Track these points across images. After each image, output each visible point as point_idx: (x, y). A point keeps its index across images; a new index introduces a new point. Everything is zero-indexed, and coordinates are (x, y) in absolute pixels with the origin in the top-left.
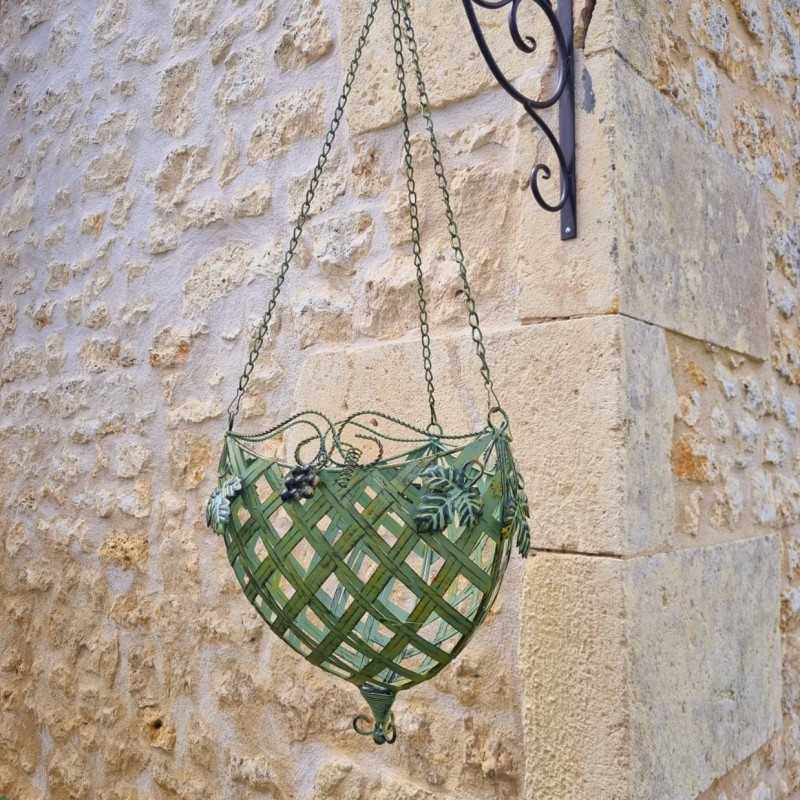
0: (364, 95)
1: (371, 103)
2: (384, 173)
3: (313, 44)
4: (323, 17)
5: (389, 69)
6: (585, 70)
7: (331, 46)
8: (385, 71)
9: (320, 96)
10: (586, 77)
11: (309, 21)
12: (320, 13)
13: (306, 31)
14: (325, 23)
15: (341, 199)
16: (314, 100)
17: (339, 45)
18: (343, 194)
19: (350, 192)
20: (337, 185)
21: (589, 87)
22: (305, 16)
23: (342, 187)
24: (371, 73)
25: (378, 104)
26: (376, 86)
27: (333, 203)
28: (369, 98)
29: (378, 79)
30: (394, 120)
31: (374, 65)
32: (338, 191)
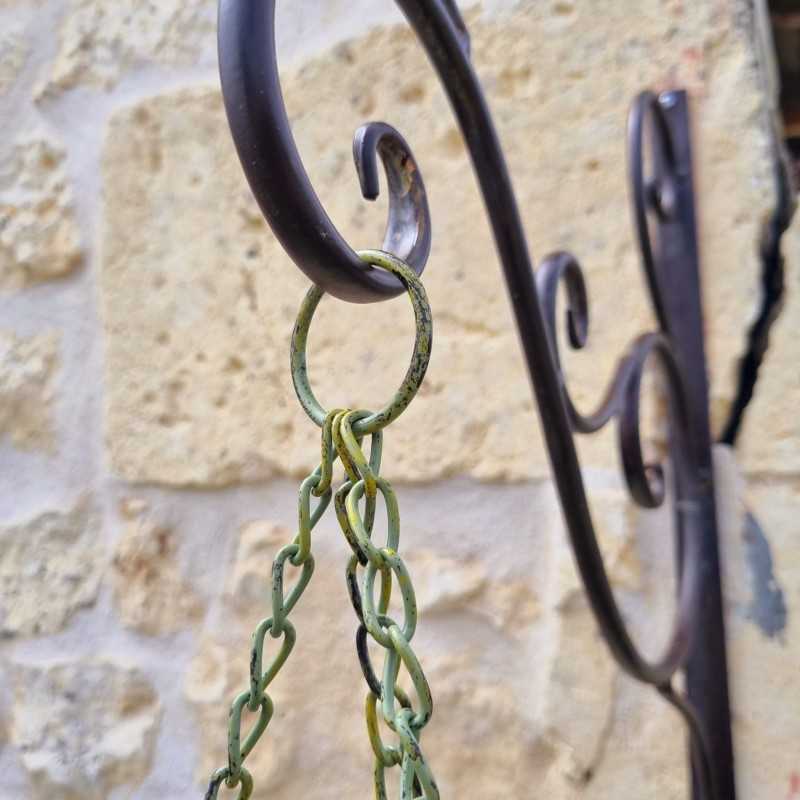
0: (149, 398)
1: (165, 420)
2: (187, 588)
3: (42, 250)
4: (64, 199)
5: (210, 354)
6: (751, 520)
7: (77, 265)
8: (200, 357)
9: (51, 361)
10: (754, 533)
11: (35, 197)
12: (59, 188)
13: (26, 219)
14: (68, 212)
15: (83, 616)
16: (35, 366)
17: (96, 267)
18: (89, 605)
19: (104, 606)
20: (75, 581)
21: (763, 562)
22: (28, 186)
23: (88, 588)
24: (164, 352)
25: (181, 429)
26: (175, 387)
27: (65, 624)
28: (157, 408)
29: (184, 372)
30: (220, 480)
31: (174, 336)
32: (79, 597)
